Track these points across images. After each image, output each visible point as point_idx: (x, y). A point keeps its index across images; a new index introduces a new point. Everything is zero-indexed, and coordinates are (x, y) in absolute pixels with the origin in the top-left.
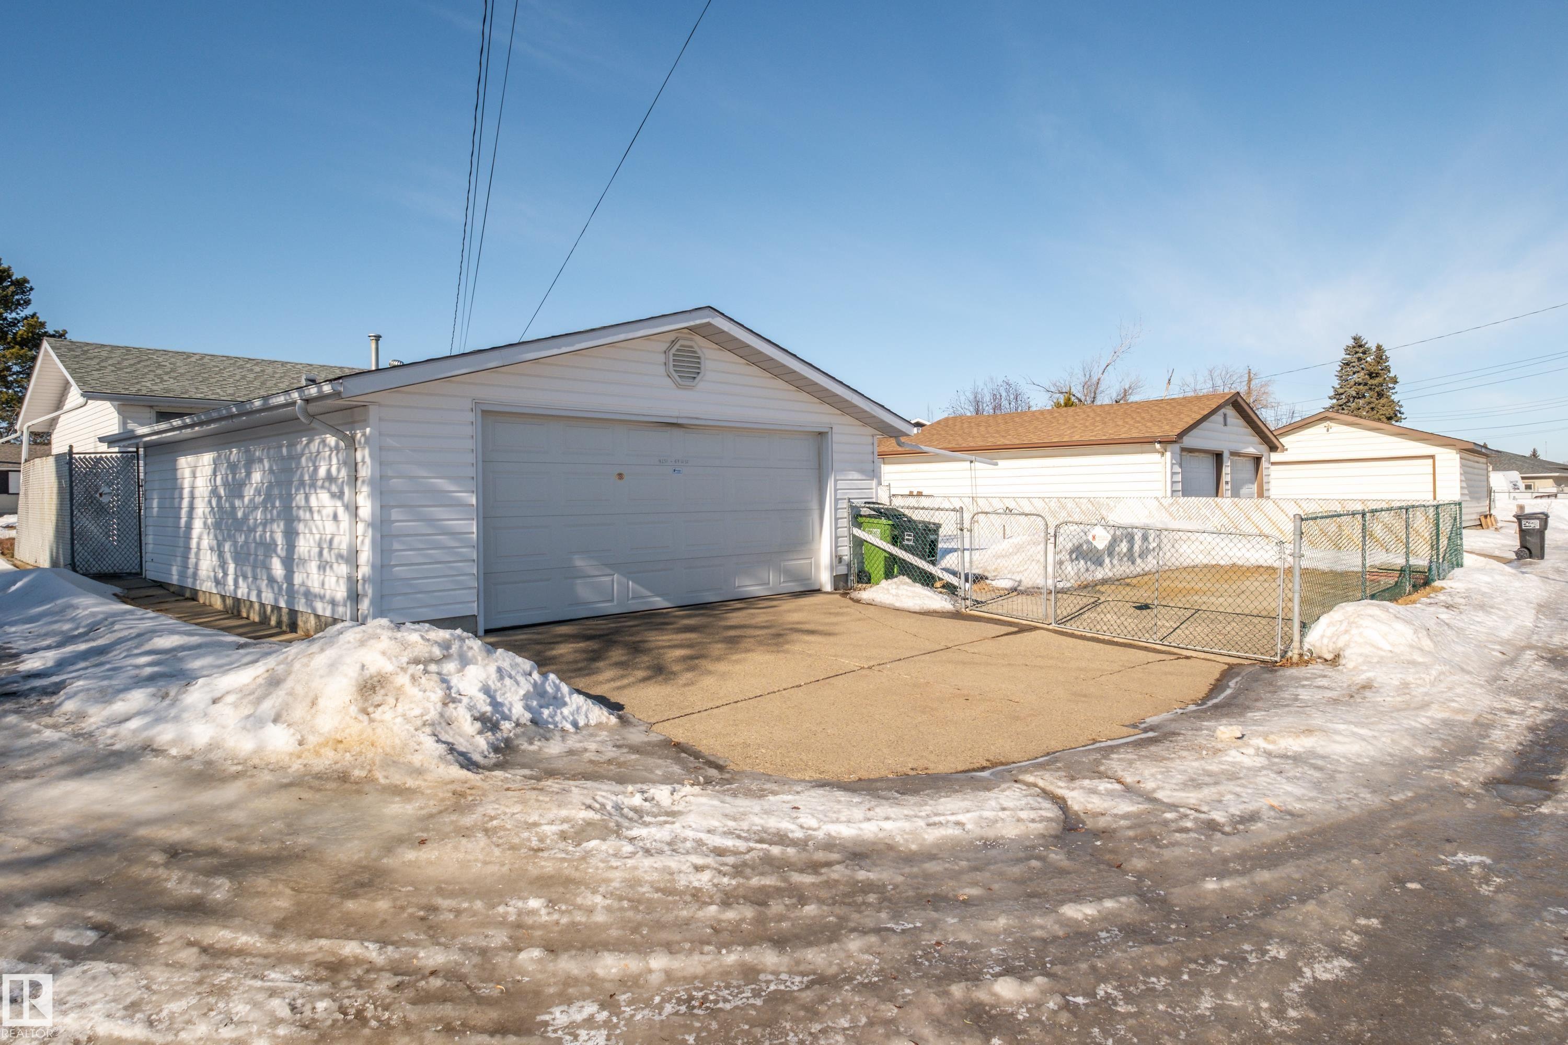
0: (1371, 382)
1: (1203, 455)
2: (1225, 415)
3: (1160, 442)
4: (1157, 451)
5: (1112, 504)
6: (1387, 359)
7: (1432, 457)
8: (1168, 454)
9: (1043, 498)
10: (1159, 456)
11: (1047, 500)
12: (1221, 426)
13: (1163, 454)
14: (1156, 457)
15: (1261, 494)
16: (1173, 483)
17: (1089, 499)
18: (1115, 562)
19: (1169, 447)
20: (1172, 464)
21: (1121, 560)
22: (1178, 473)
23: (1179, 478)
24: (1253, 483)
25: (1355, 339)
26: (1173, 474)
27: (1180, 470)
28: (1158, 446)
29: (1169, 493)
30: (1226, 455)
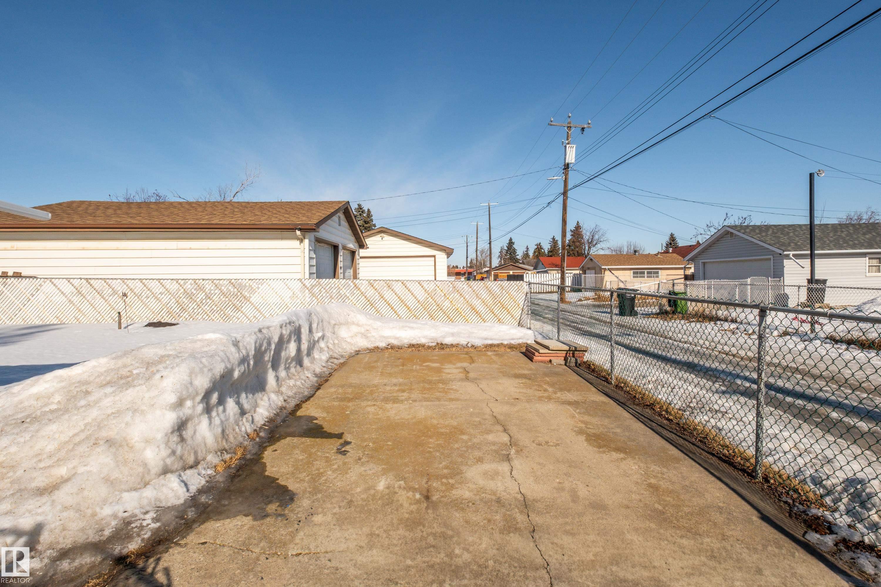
0: (365, 225)
1: (326, 246)
2: (339, 217)
3: (300, 229)
4: (298, 239)
5: (255, 286)
6: (372, 216)
7: (434, 256)
8: (306, 241)
9: (177, 280)
10: (298, 242)
11: (182, 282)
12: (336, 225)
13: (301, 241)
14: (295, 243)
15: (355, 277)
16: (311, 266)
17: (230, 280)
18: (283, 374)
19: (308, 235)
20: (310, 250)
21: (287, 369)
22: (313, 258)
23: (314, 262)
24: (351, 269)
25: (358, 205)
26: (311, 258)
27: (314, 256)
28: (298, 233)
29: (307, 276)
30: (340, 247)
